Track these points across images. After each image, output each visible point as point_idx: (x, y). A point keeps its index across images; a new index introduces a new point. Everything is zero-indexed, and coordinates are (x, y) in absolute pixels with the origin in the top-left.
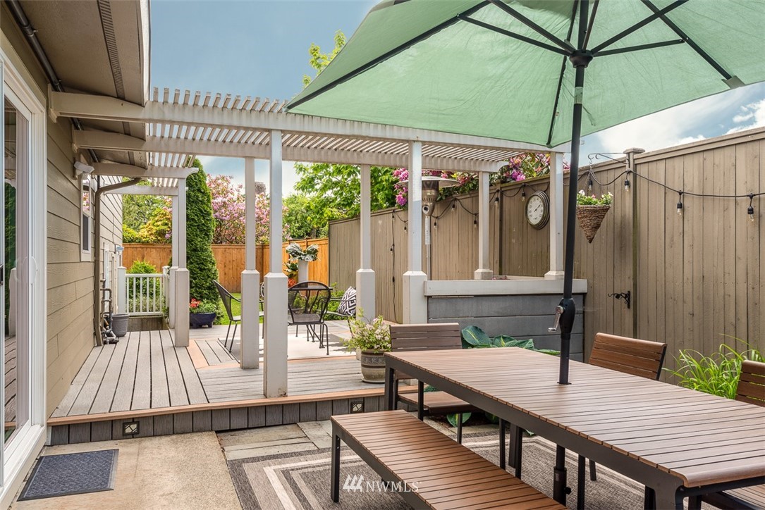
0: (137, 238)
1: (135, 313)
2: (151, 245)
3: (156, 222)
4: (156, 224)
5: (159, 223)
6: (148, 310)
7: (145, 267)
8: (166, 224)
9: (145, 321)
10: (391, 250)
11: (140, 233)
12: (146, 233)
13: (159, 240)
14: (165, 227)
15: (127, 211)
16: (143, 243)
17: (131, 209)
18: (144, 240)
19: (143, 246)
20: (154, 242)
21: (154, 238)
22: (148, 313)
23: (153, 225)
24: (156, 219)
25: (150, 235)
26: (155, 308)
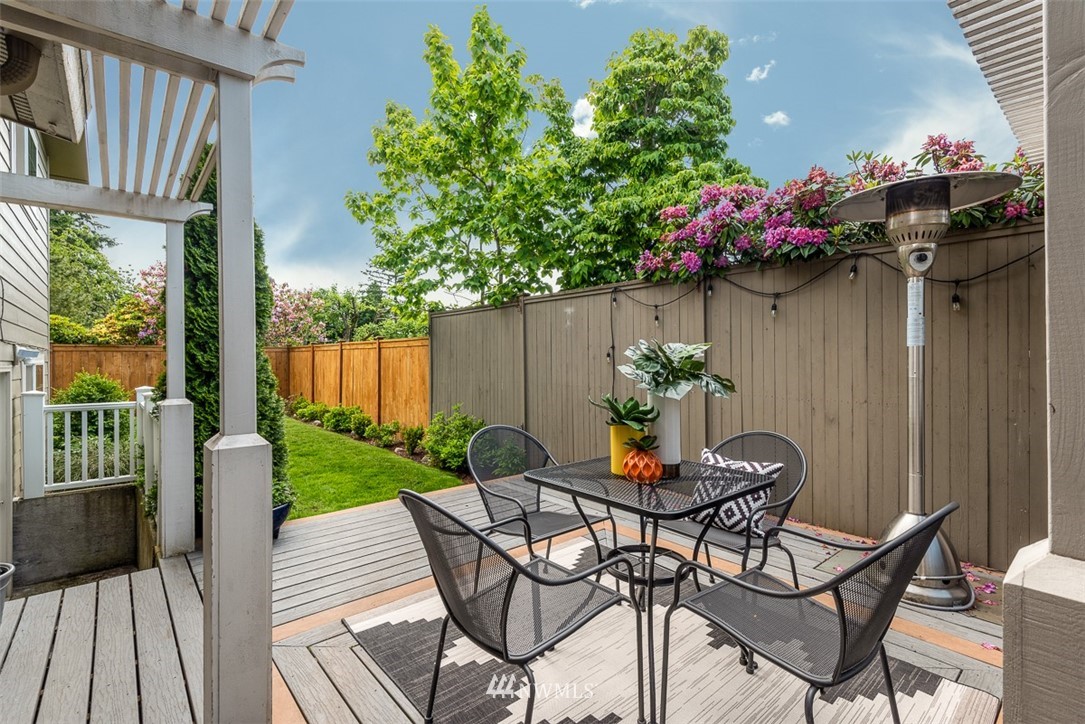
0: (88, 338)
1: (69, 483)
2: (114, 346)
3: (123, 314)
4: (121, 317)
5: (127, 316)
6: (101, 472)
7: (98, 384)
8: (139, 318)
9: (96, 497)
10: (608, 355)
11: (94, 330)
12: (104, 330)
13: (127, 341)
14: (138, 322)
15: (74, 302)
16: (99, 344)
17: (81, 299)
18: (100, 339)
19: (98, 349)
20: (119, 341)
21: (118, 337)
22: (102, 479)
23: (117, 319)
24: (122, 310)
25: (112, 332)
26: (118, 465)
